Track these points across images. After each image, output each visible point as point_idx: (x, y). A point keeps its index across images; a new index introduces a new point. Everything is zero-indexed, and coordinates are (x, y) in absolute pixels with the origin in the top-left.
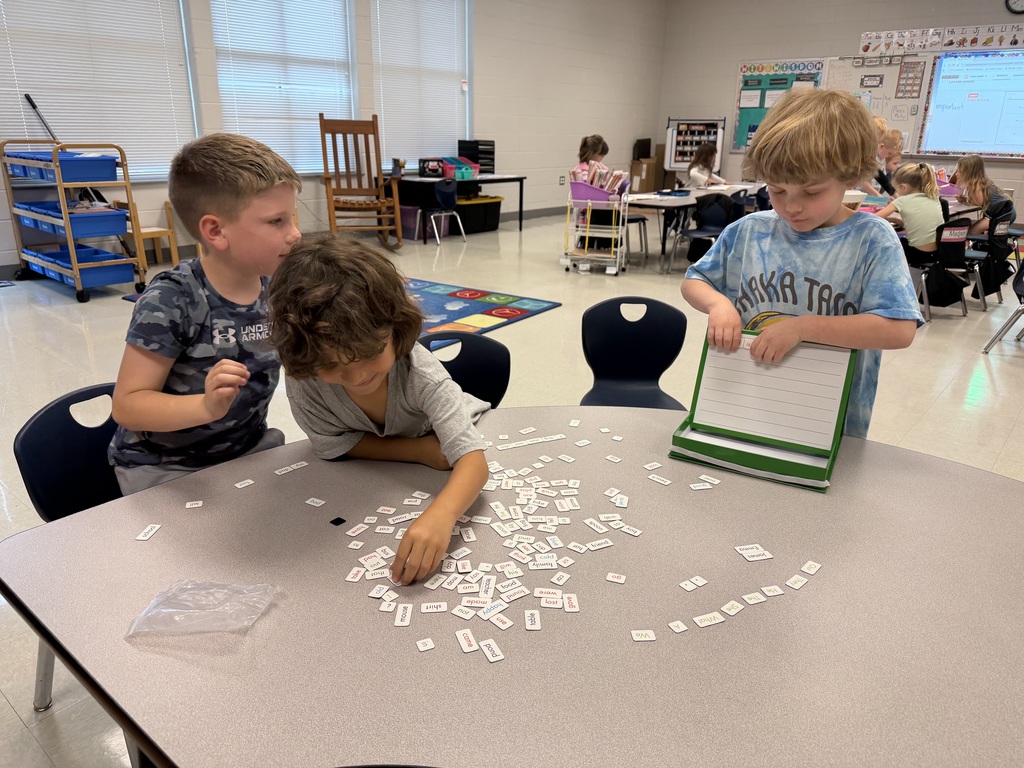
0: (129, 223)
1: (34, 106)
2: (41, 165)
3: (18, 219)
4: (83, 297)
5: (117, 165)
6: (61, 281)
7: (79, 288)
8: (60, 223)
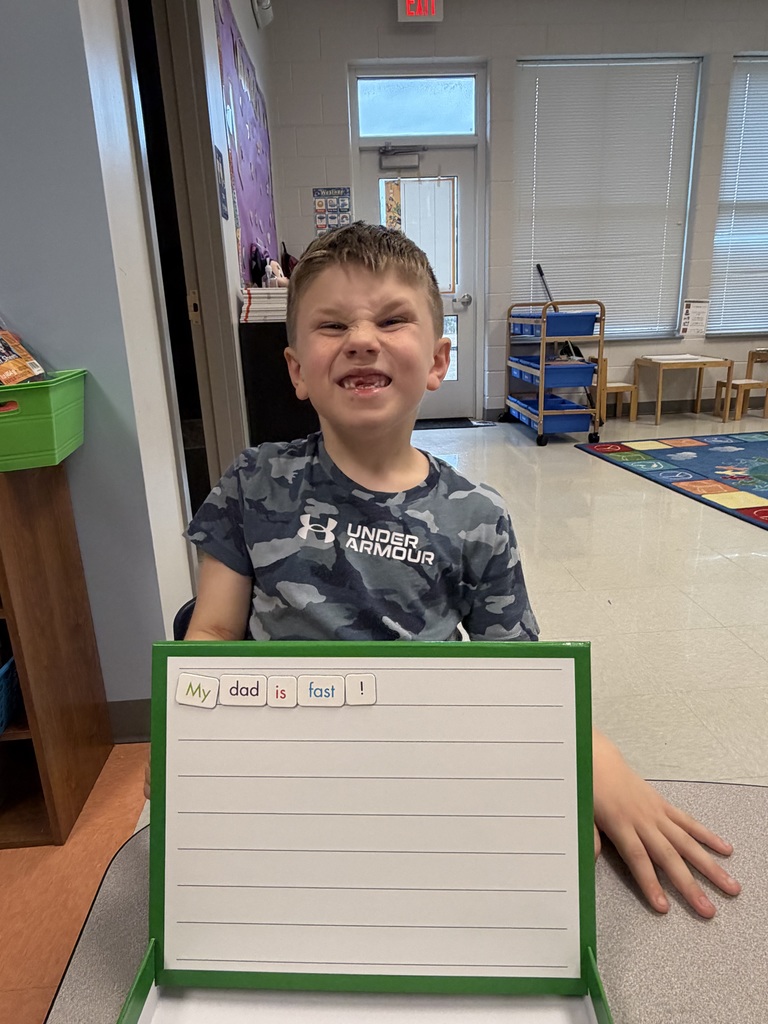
0: (595, 375)
1: (541, 274)
2: (532, 322)
3: (510, 369)
4: (541, 441)
5: (596, 320)
6: (529, 426)
7: (540, 433)
8: (537, 373)
